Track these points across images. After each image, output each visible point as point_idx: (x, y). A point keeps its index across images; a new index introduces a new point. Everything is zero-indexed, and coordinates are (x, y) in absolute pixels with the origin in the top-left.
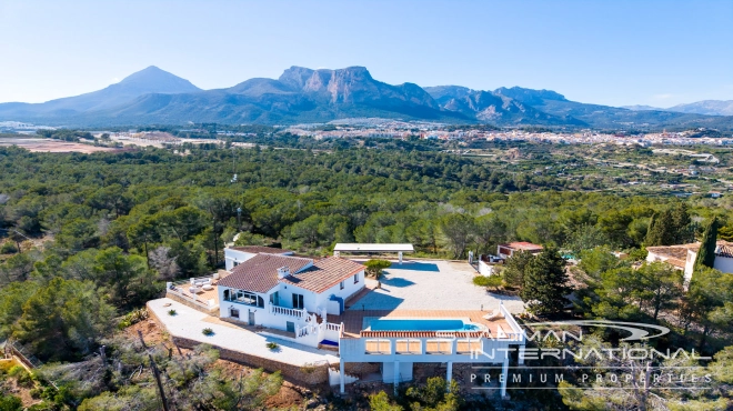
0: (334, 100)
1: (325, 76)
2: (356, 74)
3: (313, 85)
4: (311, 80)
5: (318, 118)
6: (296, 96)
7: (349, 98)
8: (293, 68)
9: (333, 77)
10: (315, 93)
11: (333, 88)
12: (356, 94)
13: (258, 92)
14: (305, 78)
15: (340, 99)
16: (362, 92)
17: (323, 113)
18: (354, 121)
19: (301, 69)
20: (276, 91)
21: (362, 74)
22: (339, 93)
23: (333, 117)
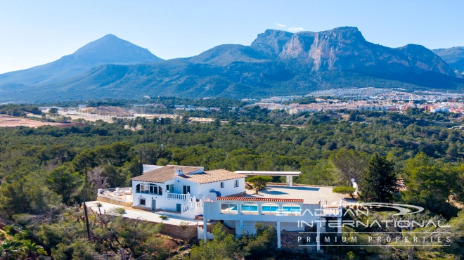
0: (317, 68)
1: (307, 40)
2: (344, 36)
3: (292, 50)
4: (290, 45)
5: (296, 90)
6: (269, 64)
7: (335, 65)
8: (268, 32)
9: (316, 40)
10: (293, 61)
11: (316, 54)
12: (342, 60)
13: (225, 60)
14: (282, 43)
15: (324, 66)
16: (352, 57)
17: (302, 84)
18: (341, 92)
19: (278, 33)
20: (247, 59)
21: (352, 35)
22: (323, 59)
23: (315, 87)
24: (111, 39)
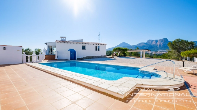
0: (158, 46)
1: (157, 41)
2: (164, 40)
3: (154, 43)
4: (153, 42)
5: (154, 50)
6: (149, 46)
7: (162, 45)
8: (149, 40)
9: (158, 41)
10: (154, 45)
11: (158, 44)
12: (164, 45)
13: (141, 45)
14: (152, 42)
15: (160, 46)
16: (166, 44)
17: (155, 49)
18: (163, 51)
19: (151, 40)
20: (145, 45)
21: (166, 40)
22: (160, 44)
23: (158, 50)
24: (124, 42)
